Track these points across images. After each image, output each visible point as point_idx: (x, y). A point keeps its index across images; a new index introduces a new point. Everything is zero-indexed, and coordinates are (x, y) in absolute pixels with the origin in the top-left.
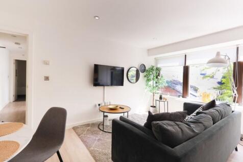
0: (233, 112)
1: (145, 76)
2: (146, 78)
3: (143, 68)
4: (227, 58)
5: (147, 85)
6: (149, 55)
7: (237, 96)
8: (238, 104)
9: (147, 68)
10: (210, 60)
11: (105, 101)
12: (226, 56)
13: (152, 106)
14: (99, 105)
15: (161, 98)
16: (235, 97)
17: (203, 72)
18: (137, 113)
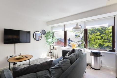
0: (83, 53)
1: (45, 37)
2: (46, 38)
3: (44, 32)
4: (81, 27)
5: (47, 41)
6: (47, 25)
7: (85, 45)
8: (86, 49)
9: (46, 32)
10: (74, 27)
11: (16, 53)
12: (80, 26)
13: (50, 53)
14: (11, 56)
15: (54, 48)
16: (84, 46)
17: (76, 35)
18: (41, 57)
